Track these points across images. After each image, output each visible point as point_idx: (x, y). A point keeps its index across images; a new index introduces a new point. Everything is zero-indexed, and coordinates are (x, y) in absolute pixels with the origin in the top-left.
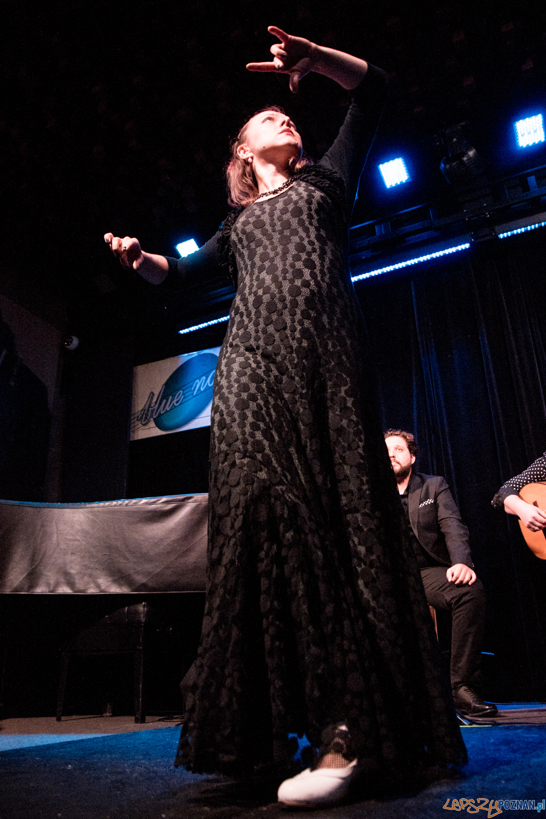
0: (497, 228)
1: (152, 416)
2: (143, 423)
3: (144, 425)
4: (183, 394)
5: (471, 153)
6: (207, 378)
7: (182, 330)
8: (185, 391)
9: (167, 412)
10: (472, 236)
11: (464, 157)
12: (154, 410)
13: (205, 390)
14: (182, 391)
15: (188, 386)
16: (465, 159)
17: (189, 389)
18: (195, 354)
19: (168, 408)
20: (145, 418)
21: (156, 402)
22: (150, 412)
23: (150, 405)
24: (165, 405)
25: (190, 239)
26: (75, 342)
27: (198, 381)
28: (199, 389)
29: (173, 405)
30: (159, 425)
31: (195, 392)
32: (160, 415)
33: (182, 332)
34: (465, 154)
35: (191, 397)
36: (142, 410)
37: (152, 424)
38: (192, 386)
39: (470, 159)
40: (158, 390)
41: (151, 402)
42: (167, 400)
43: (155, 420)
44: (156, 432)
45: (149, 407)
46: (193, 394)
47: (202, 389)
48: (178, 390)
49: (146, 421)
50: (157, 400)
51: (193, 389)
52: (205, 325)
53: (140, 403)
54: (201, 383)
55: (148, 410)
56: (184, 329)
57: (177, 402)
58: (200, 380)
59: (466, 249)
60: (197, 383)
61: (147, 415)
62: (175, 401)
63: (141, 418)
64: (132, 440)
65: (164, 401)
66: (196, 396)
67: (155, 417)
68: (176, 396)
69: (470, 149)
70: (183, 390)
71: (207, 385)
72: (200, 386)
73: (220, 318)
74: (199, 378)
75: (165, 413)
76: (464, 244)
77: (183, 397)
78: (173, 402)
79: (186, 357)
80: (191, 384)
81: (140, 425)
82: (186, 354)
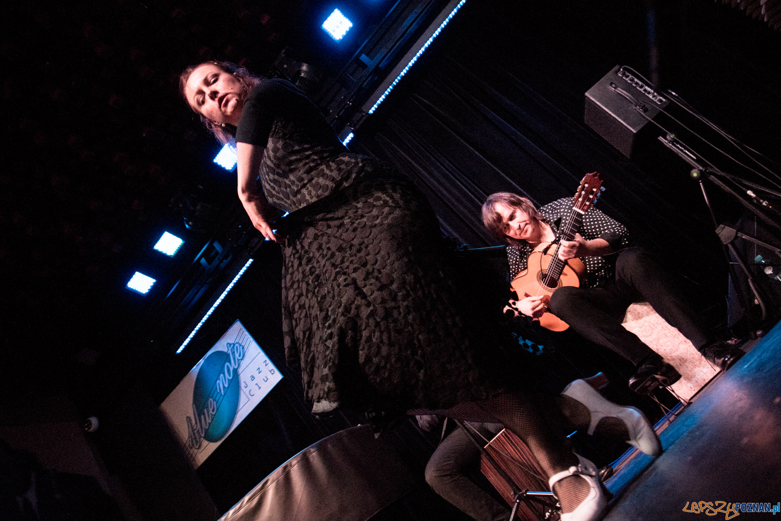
0: (364, 108)
1: (200, 437)
2: (197, 447)
3: (198, 449)
4: (214, 400)
5: (304, 68)
6: (224, 373)
7: (177, 350)
8: (214, 396)
9: (210, 424)
10: (350, 126)
11: (301, 74)
12: (198, 430)
13: (229, 385)
14: (211, 399)
15: (213, 392)
16: (303, 75)
17: (216, 394)
18: (202, 361)
19: (208, 421)
20: (196, 442)
21: (196, 423)
22: (196, 435)
23: (192, 428)
24: (205, 419)
25: (134, 273)
26: (94, 421)
27: (218, 381)
28: (224, 387)
29: (212, 415)
30: (212, 440)
31: (222, 391)
32: (207, 431)
33: (179, 351)
34: (300, 72)
35: (222, 397)
36: (189, 438)
37: (205, 443)
38: (216, 388)
39: (306, 72)
40: (191, 412)
41: (191, 424)
42: (204, 414)
43: (205, 438)
44: (213, 447)
45: (193, 430)
46: (221, 395)
47: (226, 386)
48: (207, 400)
49: (198, 444)
50: (196, 420)
51: (219, 391)
52: (193, 333)
53: (184, 432)
54: (222, 381)
55: (194, 434)
56: (179, 348)
57: (213, 410)
58: (219, 379)
59: (353, 139)
60: (219, 384)
61: (195, 438)
62: (211, 412)
63: (193, 445)
64: (196, 468)
65: (202, 417)
66: (225, 394)
67: (203, 435)
68: (209, 406)
69: (301, 66)
70: (212, 397)
71: (229, 380)
72: (223, 384)
73: (201, 319)
74: (218, 378)
75: (209, 426)
76: (348, 135)
77: (215, 402)
78: (210, 414)
79: (196, 369)
80: (214, 388)
81: (196, 451)
82: (195, 367)
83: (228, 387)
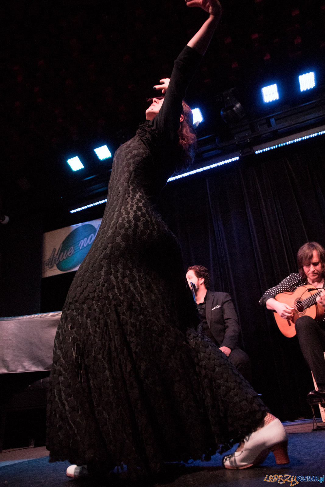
0: (254, 148)
1: (55, 263)
3: (50, 268)
4: (74, 249)
5: (238, 105)
6: (88, 238)
7: (71, 210)
8: (74, 247)
9: (64, 259)
10: (240, 153)
12: (56, 259)
13: (87, 246)
14: (72, 247)
15: (76, 244)
16: (234, 109)
17: (77, 246)
18: (80, 224)
19: (64, 258)
20: (51, 264)
21: (57, 255)
22: (54, 260)
24: (63, 255)
25: (75, 156)
26: (7, 219)
27: (82, 241)
28: (83, 246)
29: (68, 255)
30: (59, 268)
31: (81, 248)
32: (60, 262)
33: (72, 212)
34: (234, 106)
35: (78, 250)
36: (49, 259)
37: (55, 267)
38: (79, 244)
39: (237, 109)
40: (58, 247)
41: (54, 254)
42: (64, 252)
43: (57, 265)
44: (58, 272)
45: (53, 257)
46: (79, 249)
47: (85, 246)
48: (71, 246)
49: (52, 266)
50: (58, 252)
51: (79, 246)
52: (85, 207)
53: (48, 254)
54: (84, 242)
55: (53, 259)
56: (73, 210)
57: (70, 254)
58: (83, 240)
59: (237, 161)
60: (81, 243)
61: (52, 262)
62: (68, 253)
63: (48, 264)
64: (42, 277)
65: (62, 253)
66: (81, 250)
67: (57, 263)
68: (70, 250)
69: (237, 103)
70: (73, 247)
71: (88, 243)
72: (84, 244)
73: (94, 203)
74: (83, 239)
75: (63, 260)
76: (236, 157)
78: (67, 254)
79: (74, 227)
80: (78, 242)
81: (48, 268)
82: (75, 225)
83: (85, 247)
